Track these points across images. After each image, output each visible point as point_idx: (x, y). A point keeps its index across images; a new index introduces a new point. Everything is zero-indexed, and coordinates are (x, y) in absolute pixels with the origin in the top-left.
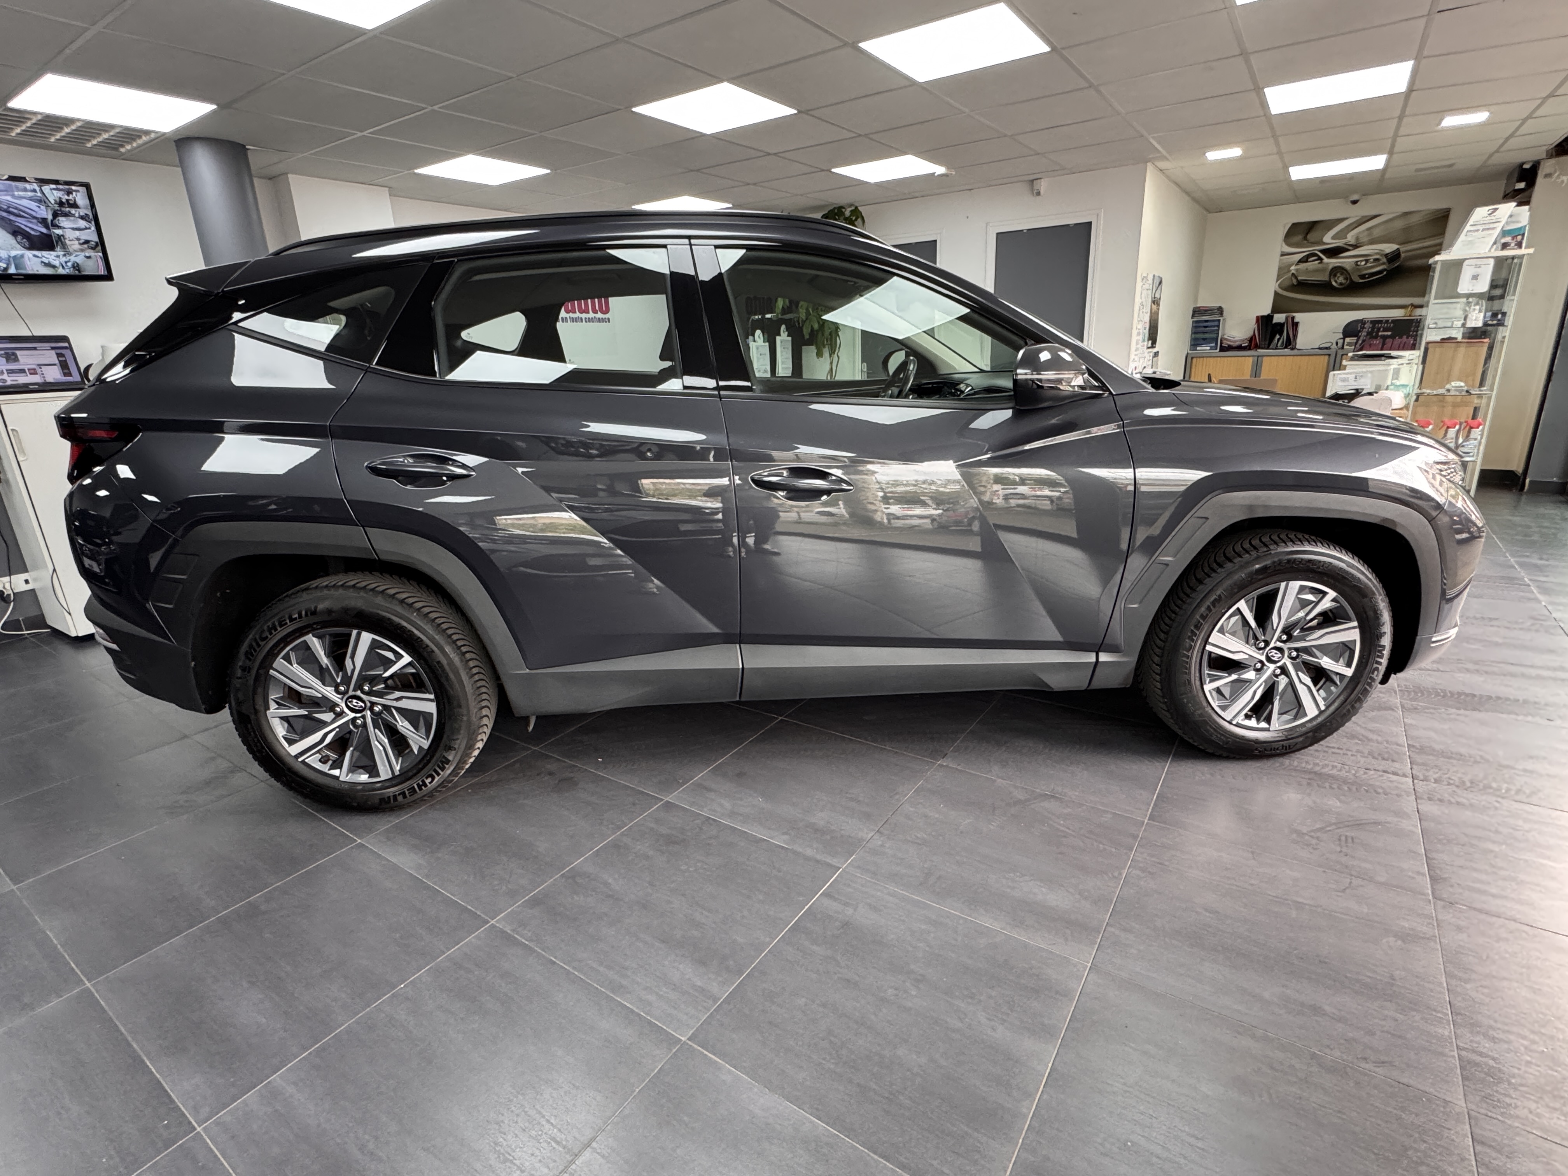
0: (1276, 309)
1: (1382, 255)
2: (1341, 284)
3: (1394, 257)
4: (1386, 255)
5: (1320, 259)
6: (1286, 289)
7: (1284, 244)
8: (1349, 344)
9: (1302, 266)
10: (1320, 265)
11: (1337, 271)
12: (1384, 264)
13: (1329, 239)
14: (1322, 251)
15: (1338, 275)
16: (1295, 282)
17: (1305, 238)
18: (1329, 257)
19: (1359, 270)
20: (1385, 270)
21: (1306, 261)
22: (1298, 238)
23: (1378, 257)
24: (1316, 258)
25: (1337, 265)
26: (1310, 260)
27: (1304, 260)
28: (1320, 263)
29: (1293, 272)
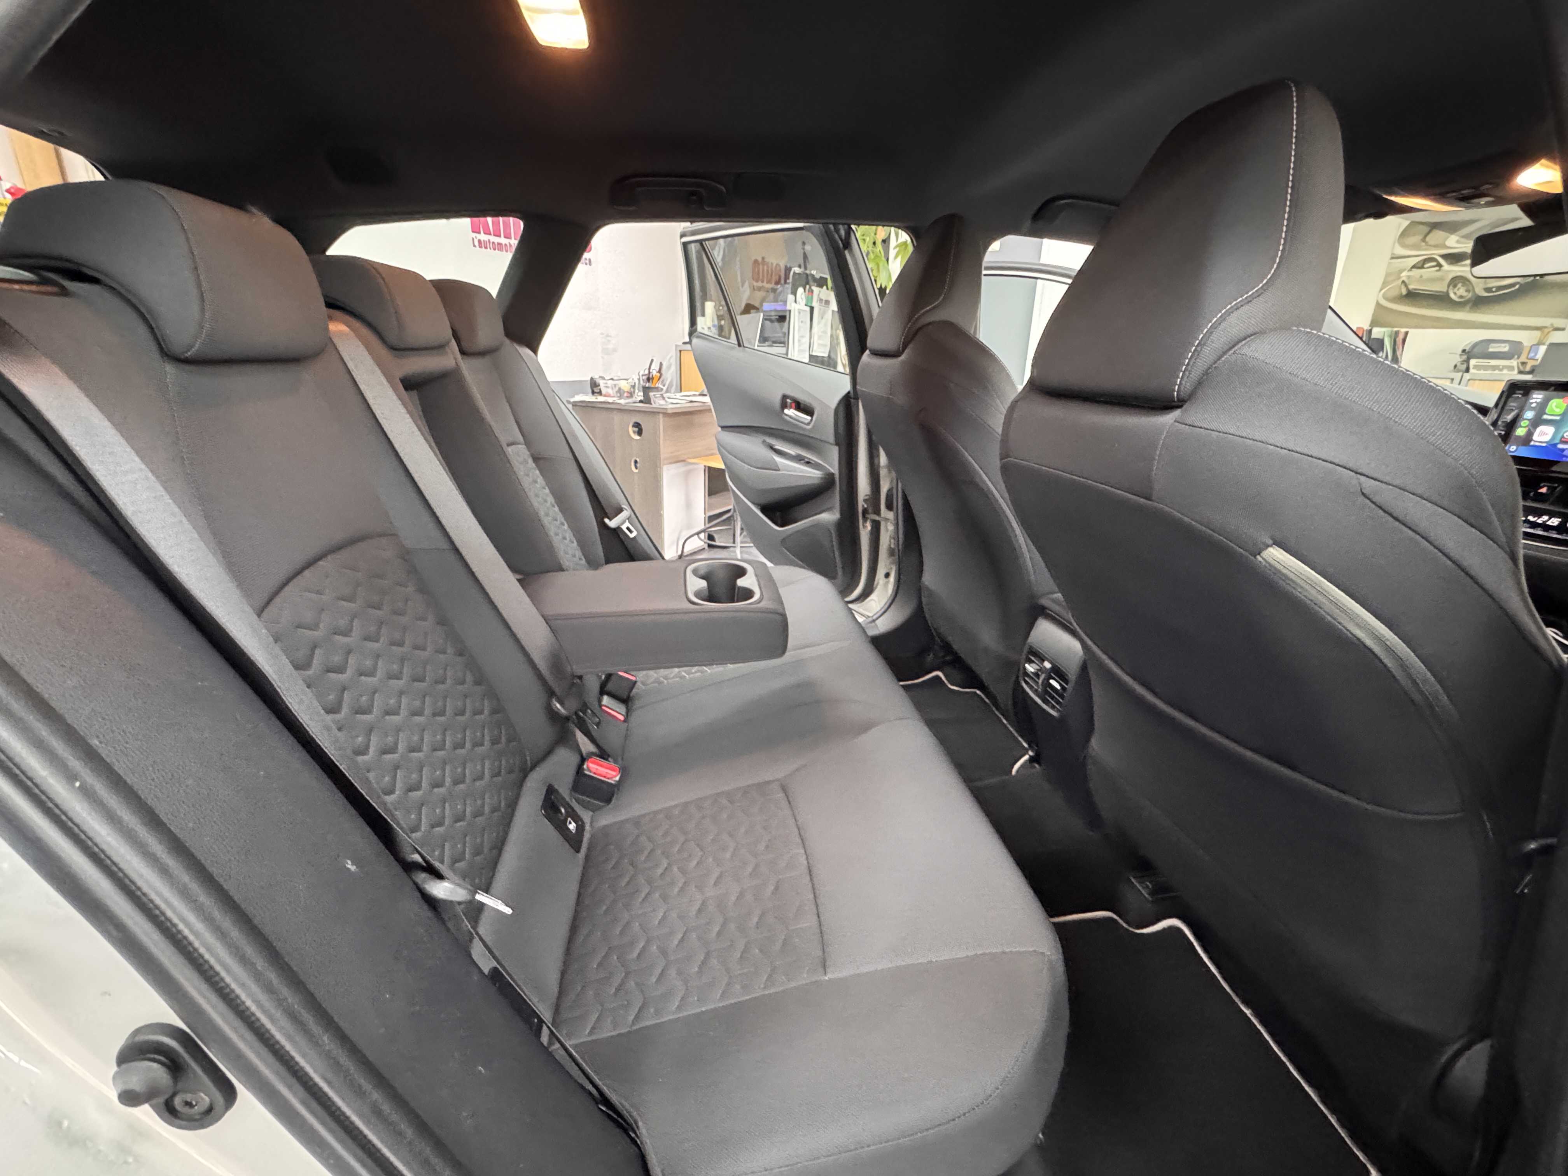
0: (1374, 323)
2: (1461, 297)
5: (1439, 265)
6: (1394, 300)
7: (1397, 245)
8: (1475, 367)
9: (1416, 273)
10: (1439, 274)
11: (1455, 281)
14: (1444, 256)
15: (1459, 285)
16: (1404, 292)
17: (1424, 240)
18: (1451, 264)
20: (1517, 283)
21: (1422, 267)
22: (1416, 239)
24: (1434, 264)
25: (1459, 274)
26: (1426, 266)
27: (1420, 266)
28: (1437, 271)
29: (1404, 279)
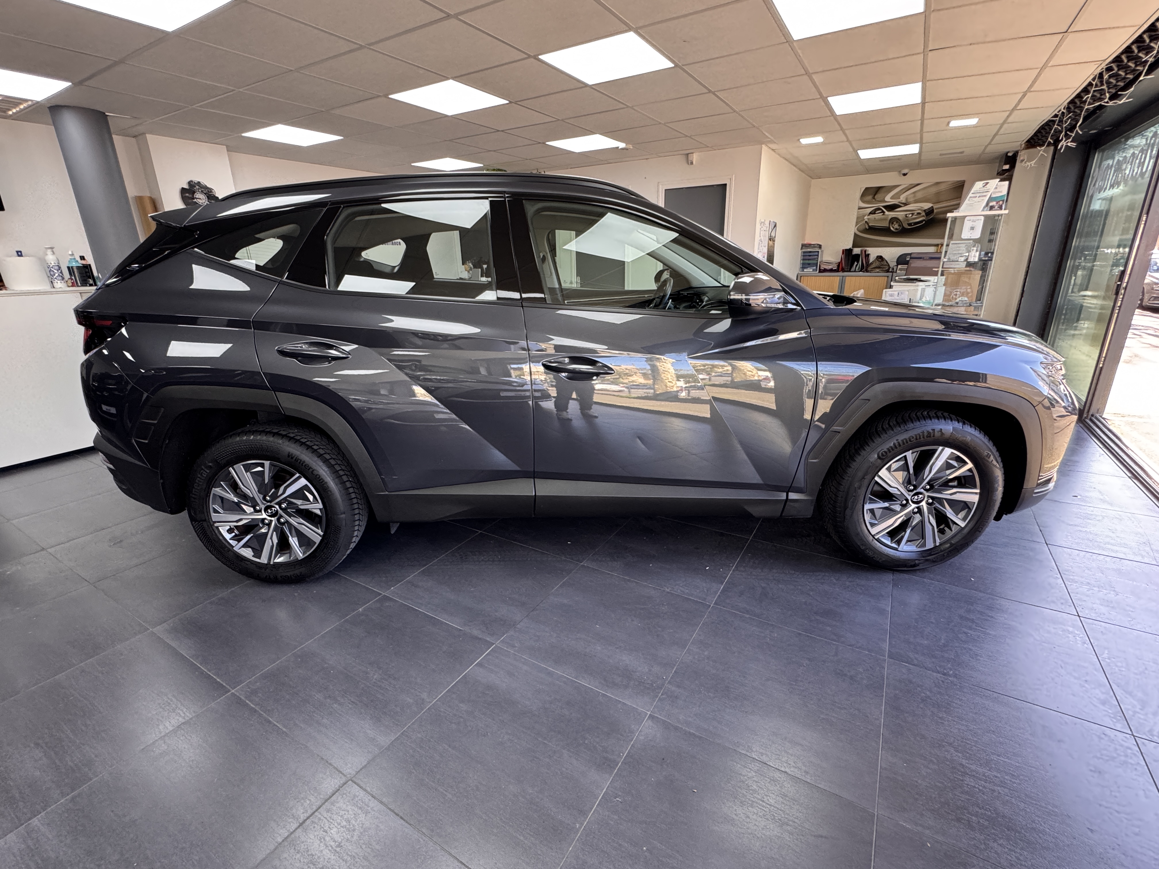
0: (855, 245)
1: (922, 210)
2: (896, 229)
3: (930, 212)
4: (925, 211)
5: (883, 212)
6: (861, 232)
7: (860, 202)
8: (900, 270)
9: (872, 216)
10: (883, 216)
11: (893, 220)
12: (923, 216)
13: (889, 199)
14: (885, 207)
15: (895, 223)
16: (867, 227)
17: (874, 198)
18: (888, 211)
19: (908, 220)
20: (924, 220)
22: (869, 198)
23: (919, 211)
24: (880, 211)
25: (894, 216)
26: (876, 212)
27: (873, 213)
28: (883, 215)
29: (866, 220)
